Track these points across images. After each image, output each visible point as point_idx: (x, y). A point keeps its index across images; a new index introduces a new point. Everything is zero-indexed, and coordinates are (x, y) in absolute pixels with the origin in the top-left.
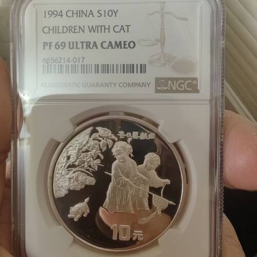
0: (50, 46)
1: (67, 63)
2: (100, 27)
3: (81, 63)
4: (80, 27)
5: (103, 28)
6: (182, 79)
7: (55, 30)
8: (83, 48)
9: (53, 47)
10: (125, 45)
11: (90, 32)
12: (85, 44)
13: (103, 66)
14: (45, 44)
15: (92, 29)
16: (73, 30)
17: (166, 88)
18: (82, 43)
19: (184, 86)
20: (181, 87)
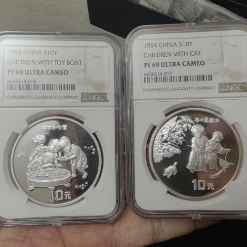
0: (149, 65)
1: (161, 76)
2: (181, 53)
3: (169, 76)
4: (168, 53)
5: (183, 53)
6: (236, 83)
7: (152, 55)
8: (170, 66)
9: (151, 66)
10: (198, 63)
11: (175, 55)
12: (172, 63)
13: (184, 77)
14: (146, 64)
15: (176, 54)
16: (164, 55)
17: (225, 90)
18: (170, 63)
19: (238, 88)
20: (236, 89)
